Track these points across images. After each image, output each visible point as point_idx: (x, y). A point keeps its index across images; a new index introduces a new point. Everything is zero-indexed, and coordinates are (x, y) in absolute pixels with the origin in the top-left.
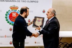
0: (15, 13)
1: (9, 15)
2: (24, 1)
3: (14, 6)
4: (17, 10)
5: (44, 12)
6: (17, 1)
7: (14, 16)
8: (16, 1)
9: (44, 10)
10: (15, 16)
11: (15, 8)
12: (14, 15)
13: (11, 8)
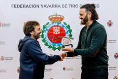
0: (59, 28)
1: (47, 32)
3: (56, 15)
4: (62, 23)
5: (110, 24)
6: (61, 6)
7: (57, 34)
8: (59, 6)
9: (110, 21)
10: (59, 33)
11: (58, 18)
12: (56, 30)
13: (51, 19)
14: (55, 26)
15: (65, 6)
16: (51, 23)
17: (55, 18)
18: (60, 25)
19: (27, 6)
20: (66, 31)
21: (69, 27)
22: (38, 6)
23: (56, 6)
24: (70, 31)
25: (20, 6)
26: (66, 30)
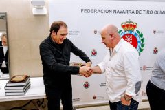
0: (131, 36)
2: (148, 12)
3: (129, 22)
6: (135, 12)
8: (133, 12)
10: (131, 42)
11: (131, 25)
13: (124, 26)
14: (127, 35)
15: (139, 12)
16: (123, 30)
17: (127, 25)
18: (133, 33)
19: (99, 11)
20: (138, 40)
21: (141, 35)
22: (110, 11)
23: (127, 11)
24: (143, 40)
25: (91, 11)
26: (139, 38)
